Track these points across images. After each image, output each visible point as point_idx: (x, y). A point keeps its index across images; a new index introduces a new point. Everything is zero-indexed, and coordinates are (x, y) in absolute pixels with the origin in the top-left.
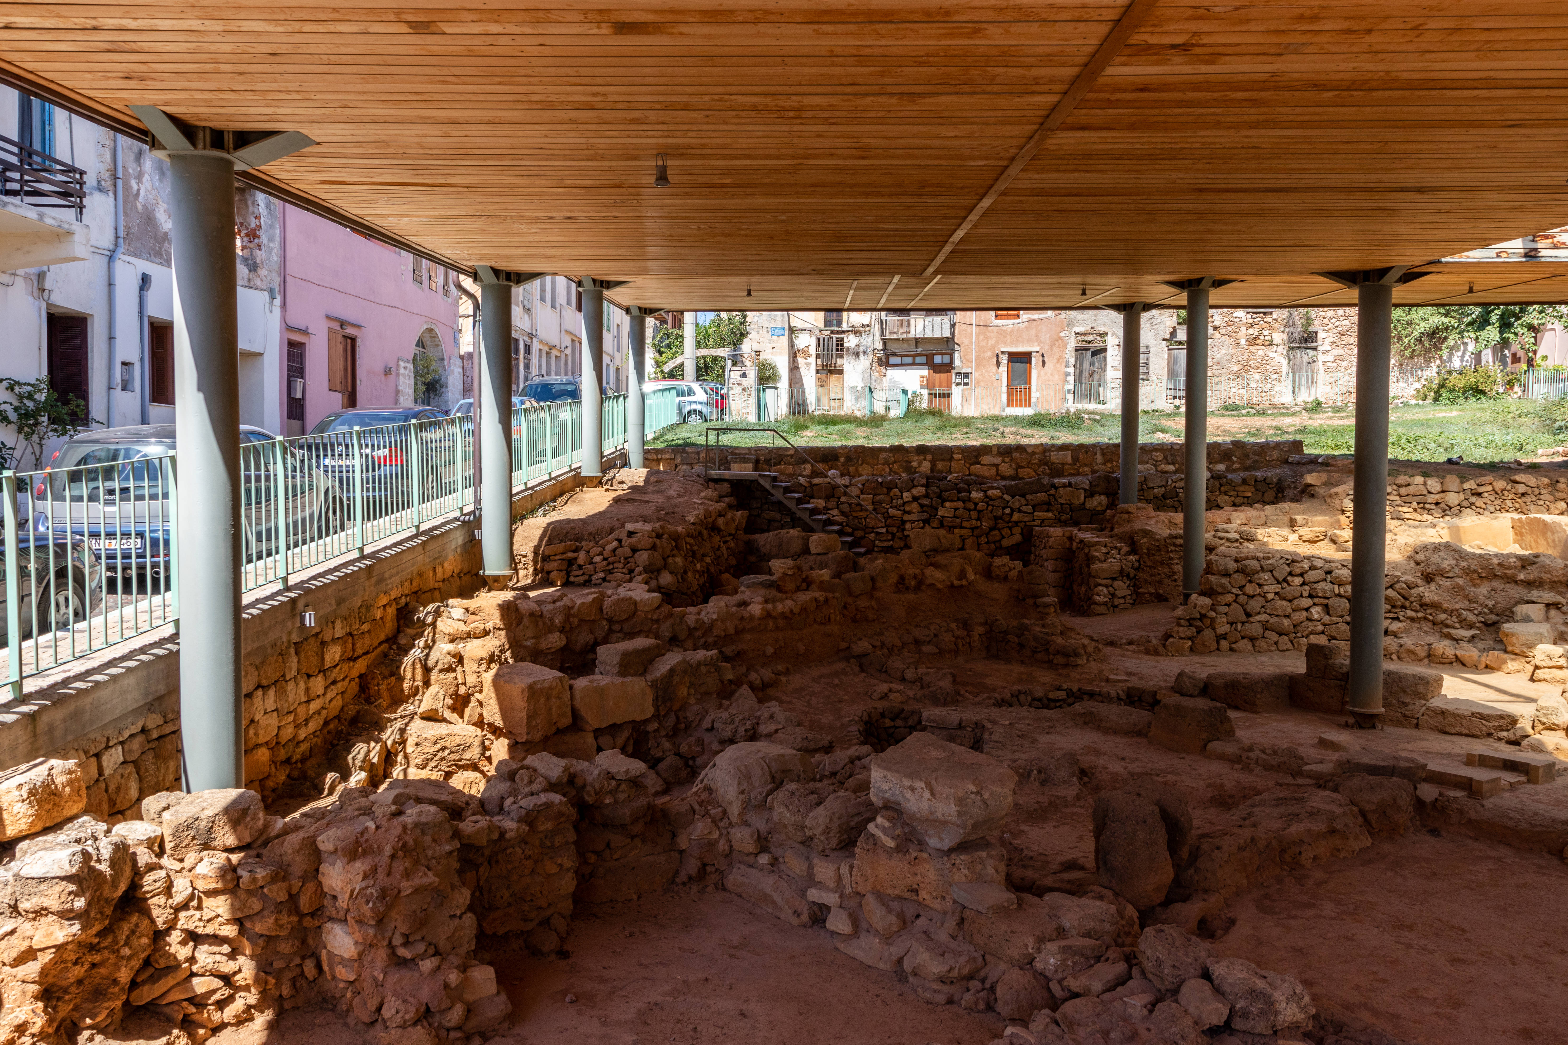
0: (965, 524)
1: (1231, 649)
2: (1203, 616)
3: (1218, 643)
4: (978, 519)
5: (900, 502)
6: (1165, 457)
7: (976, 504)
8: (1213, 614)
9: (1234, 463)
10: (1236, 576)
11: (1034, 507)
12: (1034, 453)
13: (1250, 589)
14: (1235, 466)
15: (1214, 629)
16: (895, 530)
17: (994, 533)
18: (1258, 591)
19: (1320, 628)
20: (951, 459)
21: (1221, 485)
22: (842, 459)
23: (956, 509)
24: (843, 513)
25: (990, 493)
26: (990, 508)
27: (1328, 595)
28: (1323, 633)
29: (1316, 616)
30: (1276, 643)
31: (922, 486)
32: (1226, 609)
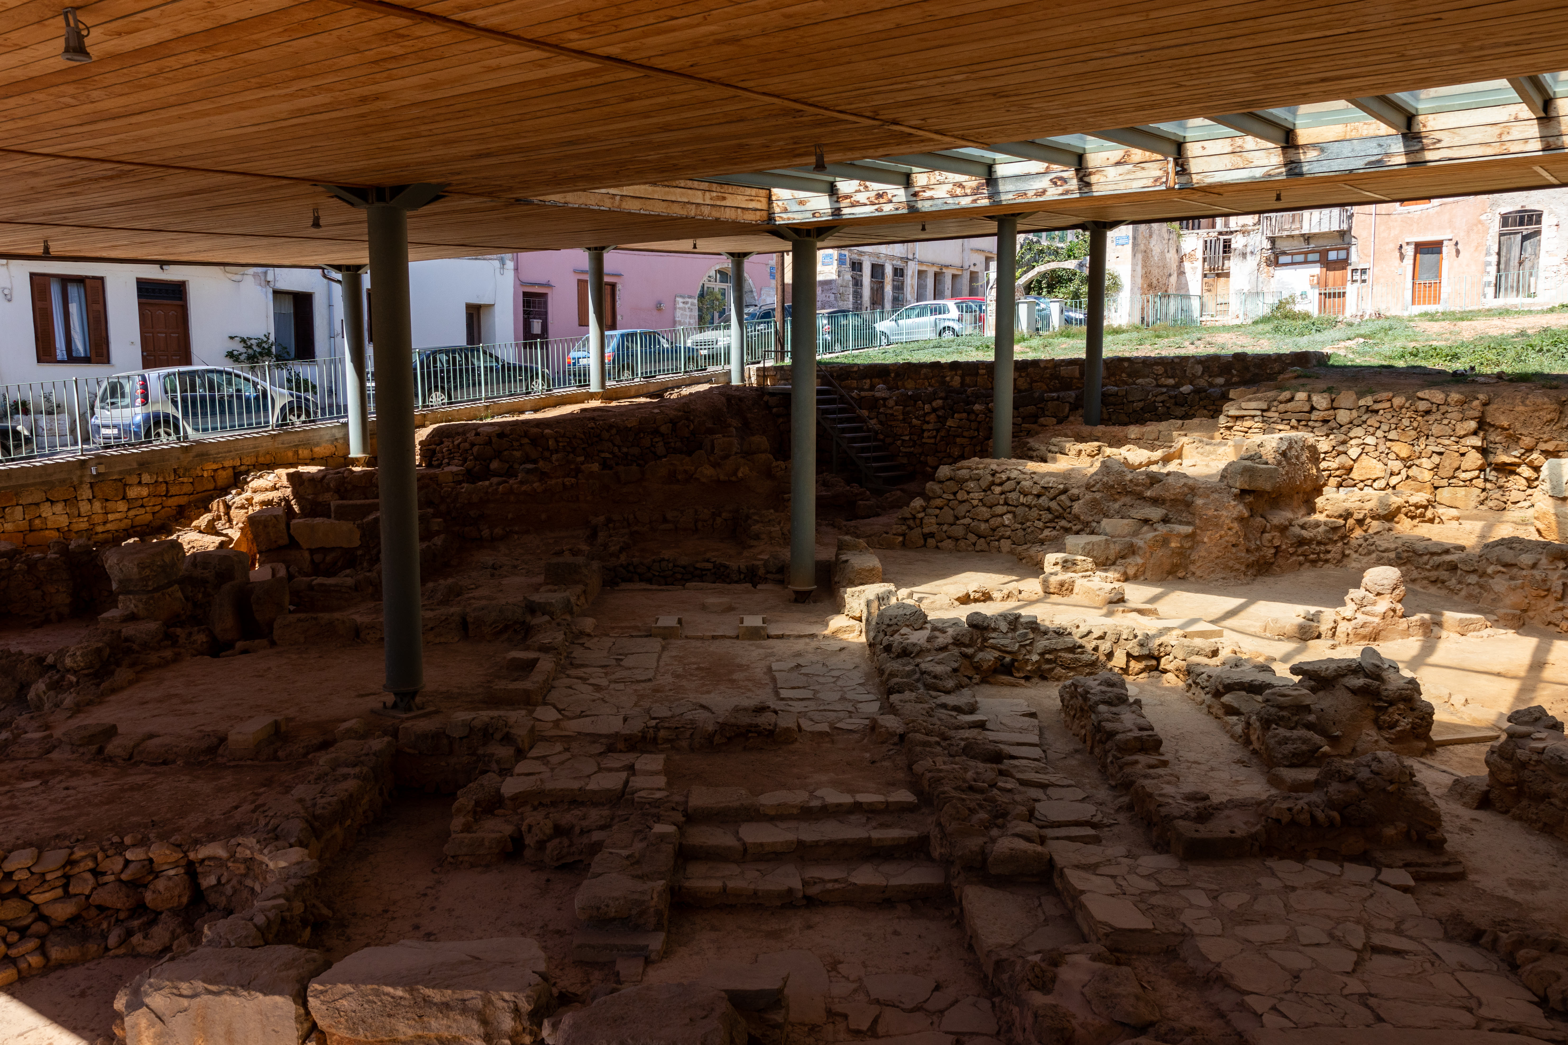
0: (965, 434)
1: (937, 547)
3: (925, 540)
4: (978, 430)
5: (921, 412)
6: (1166, 371)
7: (977, 415)
9: (1233, 376)
10: (948, 483)
11: (1023, 418)
12: (1046, 368)
13: (961, 496)
14: (1234, 379)
15: (923, 528)
16: (916, 438)
18: (966, 497)
19: (1008, 533)
20: (977, 374)
21: (1201, 399)
22: (893, 375)
23: (961, 420)
24: (881, 423)
27: (1015, 503)
28: (1009, 538)
29: (1007, 522)
30: (974, 544)
31: (941, 398)
32: (938, 511)
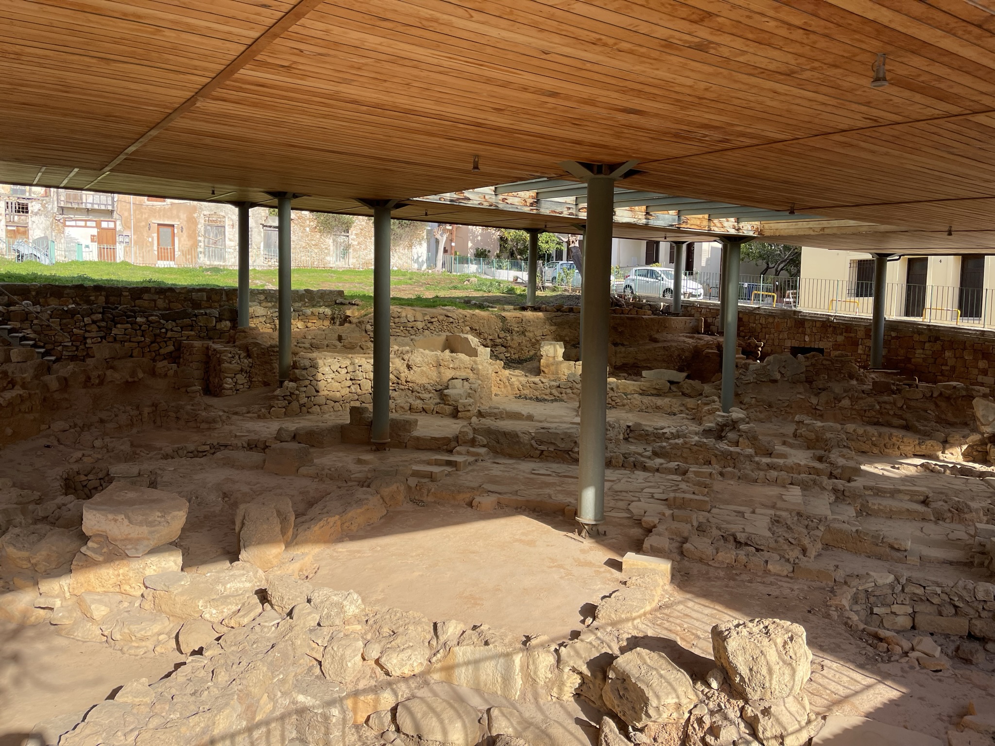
0: (132, 339)
1: (308, 412)
2: (292, 394)
3: (300, 409)
4: (143, 336)
5: (82, 324)
6: (266, 298)
7: (140, 326)
8: (297, 392)
9: (306, 302)
10: (310, 369)
11: (182, 328)
12: (180, 293)
14: (307, 304)
15: (298, 401)
16: (78, 343)
17: (154, 345)
18: (322, 377)
19: (356, 397)
20: (121, 295)
21: (299, 315)
23: (125, 330)
24: (35, 332)
25: (150, 318)
26: (151, 328)
27: (360, 378)
28: (358, 399)
29: (354, 391)
30: (333, 407)
31: (100, 313)
32: (305, 389)
